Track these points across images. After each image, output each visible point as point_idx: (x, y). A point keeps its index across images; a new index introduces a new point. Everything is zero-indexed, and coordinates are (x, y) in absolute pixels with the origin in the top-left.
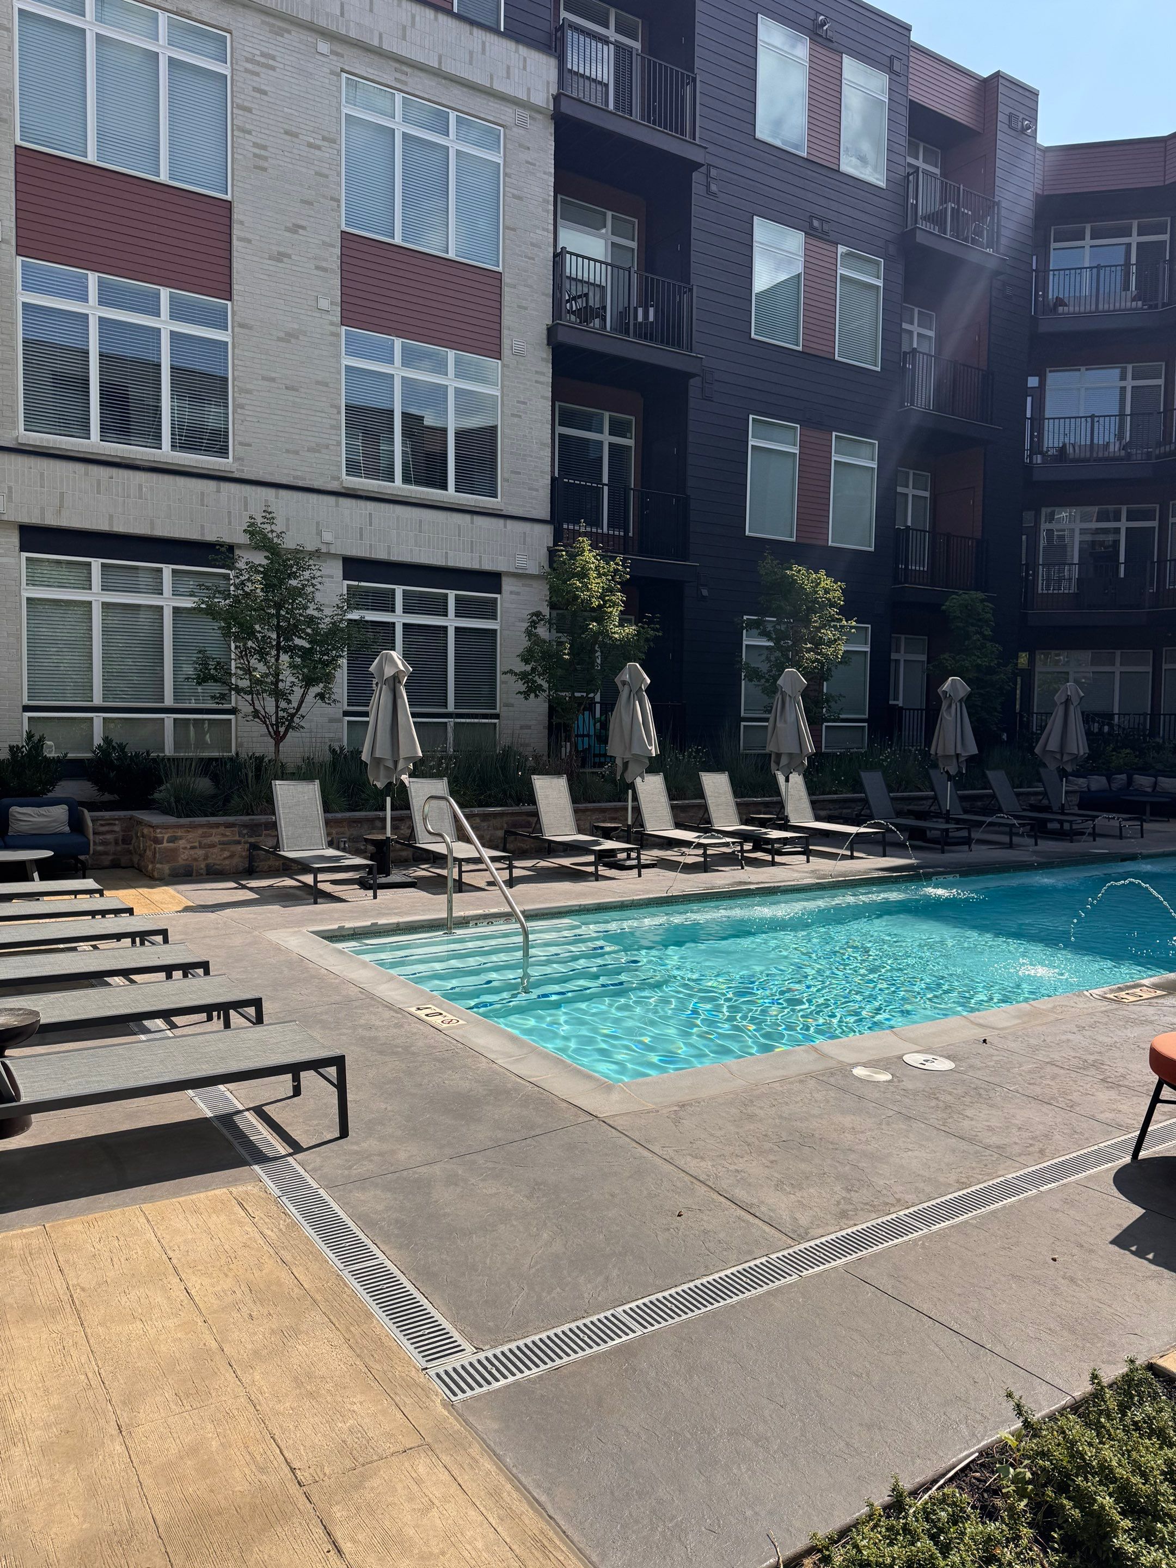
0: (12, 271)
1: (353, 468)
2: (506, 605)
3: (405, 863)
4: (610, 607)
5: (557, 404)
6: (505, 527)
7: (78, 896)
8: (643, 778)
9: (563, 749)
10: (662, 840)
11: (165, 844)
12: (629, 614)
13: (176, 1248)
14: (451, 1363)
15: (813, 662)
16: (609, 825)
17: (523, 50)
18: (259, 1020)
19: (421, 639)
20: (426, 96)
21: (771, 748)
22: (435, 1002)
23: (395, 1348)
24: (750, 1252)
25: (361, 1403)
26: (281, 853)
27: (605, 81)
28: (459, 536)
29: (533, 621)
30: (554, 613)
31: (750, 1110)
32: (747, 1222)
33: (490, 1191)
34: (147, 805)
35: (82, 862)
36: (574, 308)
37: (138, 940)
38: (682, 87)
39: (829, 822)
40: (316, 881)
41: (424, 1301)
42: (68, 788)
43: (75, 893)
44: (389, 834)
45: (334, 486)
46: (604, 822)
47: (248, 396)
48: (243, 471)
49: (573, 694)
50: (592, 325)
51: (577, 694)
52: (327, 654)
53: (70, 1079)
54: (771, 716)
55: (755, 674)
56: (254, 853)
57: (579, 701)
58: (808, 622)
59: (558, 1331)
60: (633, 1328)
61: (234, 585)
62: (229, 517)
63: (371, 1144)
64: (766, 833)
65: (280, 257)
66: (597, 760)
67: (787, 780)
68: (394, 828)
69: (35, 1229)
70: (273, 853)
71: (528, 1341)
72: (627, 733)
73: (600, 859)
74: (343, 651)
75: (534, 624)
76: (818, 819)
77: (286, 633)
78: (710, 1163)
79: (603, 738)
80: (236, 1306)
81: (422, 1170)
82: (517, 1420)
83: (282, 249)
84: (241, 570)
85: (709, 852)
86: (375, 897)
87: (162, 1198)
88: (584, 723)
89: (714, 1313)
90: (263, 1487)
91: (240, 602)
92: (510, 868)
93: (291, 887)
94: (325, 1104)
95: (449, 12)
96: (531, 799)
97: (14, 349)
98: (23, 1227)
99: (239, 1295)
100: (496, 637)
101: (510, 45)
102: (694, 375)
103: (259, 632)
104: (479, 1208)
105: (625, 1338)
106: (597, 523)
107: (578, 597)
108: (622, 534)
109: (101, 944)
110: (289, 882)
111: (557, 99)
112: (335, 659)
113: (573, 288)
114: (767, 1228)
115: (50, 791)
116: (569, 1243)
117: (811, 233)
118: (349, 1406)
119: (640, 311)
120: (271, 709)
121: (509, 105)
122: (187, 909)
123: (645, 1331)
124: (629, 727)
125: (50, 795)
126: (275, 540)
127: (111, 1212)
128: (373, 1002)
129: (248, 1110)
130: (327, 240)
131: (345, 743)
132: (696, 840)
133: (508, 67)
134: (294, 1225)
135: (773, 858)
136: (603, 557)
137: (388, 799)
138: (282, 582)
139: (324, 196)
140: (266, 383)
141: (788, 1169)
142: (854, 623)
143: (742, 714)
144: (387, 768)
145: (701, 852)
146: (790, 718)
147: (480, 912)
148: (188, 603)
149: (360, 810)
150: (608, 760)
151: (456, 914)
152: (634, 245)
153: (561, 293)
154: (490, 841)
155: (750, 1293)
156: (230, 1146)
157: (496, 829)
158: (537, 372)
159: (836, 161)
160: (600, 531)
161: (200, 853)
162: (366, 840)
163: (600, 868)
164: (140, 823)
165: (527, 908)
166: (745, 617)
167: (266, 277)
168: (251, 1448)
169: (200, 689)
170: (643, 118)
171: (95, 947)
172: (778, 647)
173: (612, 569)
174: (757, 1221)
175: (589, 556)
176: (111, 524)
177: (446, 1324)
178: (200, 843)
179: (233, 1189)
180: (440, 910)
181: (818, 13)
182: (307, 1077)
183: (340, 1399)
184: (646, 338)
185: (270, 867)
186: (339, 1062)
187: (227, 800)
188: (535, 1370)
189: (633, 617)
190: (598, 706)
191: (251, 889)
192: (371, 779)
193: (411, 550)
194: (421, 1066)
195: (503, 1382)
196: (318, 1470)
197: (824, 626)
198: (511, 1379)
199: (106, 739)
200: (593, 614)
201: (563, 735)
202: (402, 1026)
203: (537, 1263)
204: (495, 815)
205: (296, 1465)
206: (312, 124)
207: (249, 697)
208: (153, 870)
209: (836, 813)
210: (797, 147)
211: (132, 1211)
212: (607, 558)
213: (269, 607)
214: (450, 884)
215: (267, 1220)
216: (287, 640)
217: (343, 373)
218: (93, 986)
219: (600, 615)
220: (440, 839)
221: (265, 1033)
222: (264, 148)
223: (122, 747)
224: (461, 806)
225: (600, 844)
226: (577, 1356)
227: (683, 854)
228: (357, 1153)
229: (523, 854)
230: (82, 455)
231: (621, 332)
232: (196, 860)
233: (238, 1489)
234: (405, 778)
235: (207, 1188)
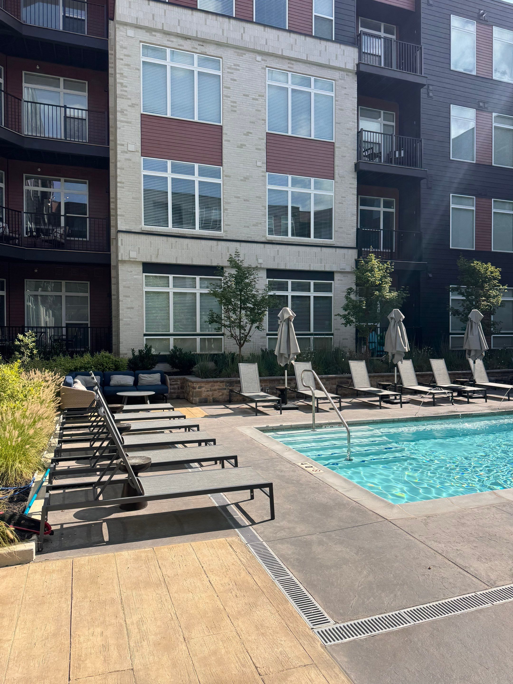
0: (140, 163)
1: (271, 232)
2: (336, 285)
3: (293, 399)
4: (385, 284)
5: (359, 196)
6: (336, 251)
7: (165, 410)
8: (402, 362)
9: (363, 349)
10: (412, 391)
11: (197, 389)
12: (394, 287)
13: (205, 562)
14: (324, 627)
15: (486, 306)
16: (386, 383)
17: (343, 47)
18: (236, 465)
19: (298, 302)
20: (301, 72)
21: (466, 347)
22: (309, 461)
23: (299, 618)
24: (466, 590)
25: (285, 641)
26: (242, 394)
27: (380, 55)
28: (316, 257)
29: (349, 292)
30: (358, 288)
31: (462, 521)
32: (464, 575)
33: (339, 550)
34: (190, 373)
35: (165, 396)
36: (367, 154)
37: (187, 429)
38: (415, 52)
39: (496, 383)
40: (256, 406)
41: (310, 597)
42: (160, 367)
43: (163, 409)
44: (286, 386)
45: (263, 240)
46: (383, 382)
47: (229, 205)
48: (227, 236)
49: (367, 324)
50: (375, 161)
51: (369, 324)
52: (260, 310)
53: (163, 487)
54: (466, 332)
55: (456, 313)
56: (232, 393)
57: (370, 327)
58: (482, 287)
59: (373, 618)
60: (409, 621)
61: (224, 283)
62: (222, 255)
63: (284, 523)
64: (464, 388)
65: (241, 146)
66: (379, 353)
67: (474, 363)
68: (288, 383)
69: (149, 549)
70: (239, 394)
71: (359, 621)
72: (394, 342)
73: (382, 399)
74: (267, 308)
75: (349, 293)
76: (490, 381)
77: (244, 302)
78: (443, 545)
79: (382, 343)
80: (230, 591)
81: (308, 537)
82: (355, 658)
83: (242, 143)
84: (226, 277)
85: (435, 397)
86: (281, 414)
87: (198, 540)
88: (373, 337)
89: (449, 618)
90: (244, 674)
91: (226, 290)
92: (340, 402)
93: (247, 408)
94: (264, 504)
95: (311, 36)
96: (349, 371)
97: (140, 193)
98: (145, 548)
99: (231, 586)
100: (332, 300)
101: (337, 46)
102: (422, 179)
103: (233, 302)
104: (334, 557)
105: (405, 625)
106: (378, 247)
107: (369, 280)
108: (390, 251)
109: (173, 431)
110: (245, 406)
111: (358, 65)
112: (263, 312)
113: (366, 145)
114: (474, 579)
115: (153, 368)
116: (377, 577)
117: (479, 109)
118: (280, 642)
119: (397, 153)
120: (238, 333)
121: (337, 71)
122: (206, 416)
123: (415, 623)
124: (395, 337)
125: (154, 369)
126: (240, 264)
127: (179, 544)
128: (282, 460)
129: (232, 504)
130: (261, 137)
131: (267, 347)
132: (429, 391)
133: (337, 55)
134: (253, 557)
135: (468, 400)
136: (381, 262)
137: (286, 371)
138: (242, 281)
139: (259, 119)
140: (236, 199)
141: (483, 551)
142: (506, 287)
143: (450, 331)
144: (285, 358)
145: (431, 396)
146: (476, 333)
147: (327, 421)
148: (206, 291)
149: (274, 376)
150: (384, 353)
151: (317, 422)
152: (394, 124)
153: (361, 149)
154: (330, 389)
155: (467, 610)
156: (226, 520)
157: (333, 384)
158: (350, 184)
159: (491, 75)
160: (379, 250)
161: (211, 393)
162: (277, 389)
163: (382, 403)
164: (187, 380)
165: (348, 420)
166: (451, 286)
167: (236, 155)
168: (238, 655)
169: (210, 326)
170: (397, 68)
171: (171, 432)
172: (468, 300)
173: (385, 267)
174: (469, 575)
175: (375, 262)
176: (176, 261)
177: (321, 609)
178: (210, 389)
179: (227, 539)
180: (309, 420)
181: (480, 10)
182: (257, 491)
183: (275, 638)
184: (400, 164)
185: (238, 399)
186: (270, 486)
187: (220, 372)
188: (363, 635)
189: (395, 288)
190: (379, 329)
191: (230, 409)
192: (279, 362)
193: (295, 264)
194: (304, 490)
195: (348, 639)
196: (267, 669)
197: (491, 289)
198: (352, 638)
199: (175, 347)
200: (376, 288)
201: (363, 342)
202: (295, 471)
203: (361, 585)
204: (332, 378)
205: (258, 665)
206: (254, 90)
207: (229, 329)
208: (192, 400)
209: (500, 378)
210: (471, 71)
211: (187, 544)
212: (383, 262)
213: (237, 292)
214: (314, 409)
215: (242, 554)
216: (244, 304)
217: (267, 192)
218: (170, 448)
219: (379, 288)
220: (309, 389)
221: (239, 471)
222: (235, 102)
223: (180, 350)
224: (318, 374)
225: (381, 392)
226: (383, 631)
227: (422, 397)
228: (278, 527)
229: (345, 396)
230: (165, 234)
231: (388, 163)
232: (209, 396)
233: (233, 673)
234: (293, 362)
235: (217, 537)
